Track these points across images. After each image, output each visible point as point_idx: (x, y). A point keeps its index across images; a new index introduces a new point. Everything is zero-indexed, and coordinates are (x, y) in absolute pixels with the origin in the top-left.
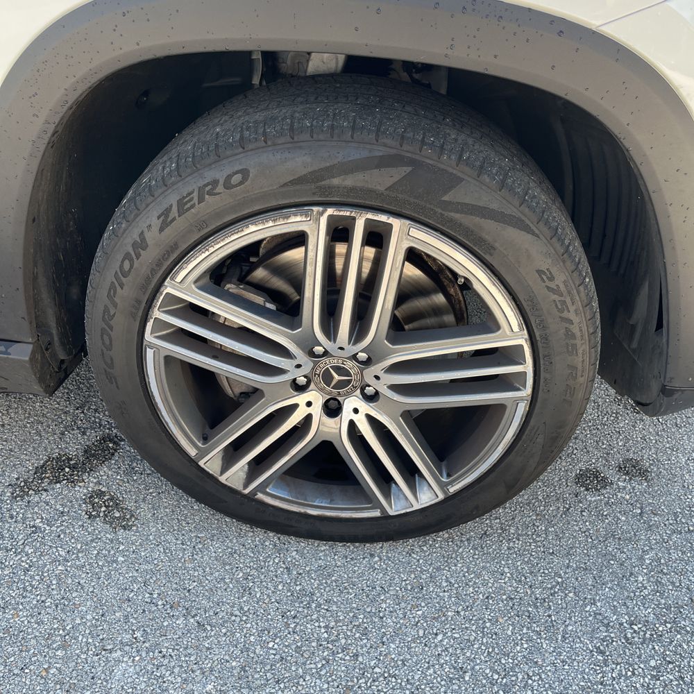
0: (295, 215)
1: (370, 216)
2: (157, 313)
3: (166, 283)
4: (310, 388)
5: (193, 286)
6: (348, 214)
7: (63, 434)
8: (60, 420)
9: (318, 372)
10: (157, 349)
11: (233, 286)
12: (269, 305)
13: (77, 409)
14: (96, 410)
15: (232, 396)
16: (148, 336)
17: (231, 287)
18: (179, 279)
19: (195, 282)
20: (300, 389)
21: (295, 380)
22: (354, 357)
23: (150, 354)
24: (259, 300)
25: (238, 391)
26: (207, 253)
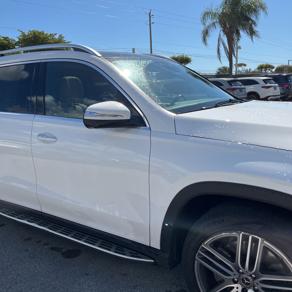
0: (234, 232)
1: (253, 236)
2: (199, 251)
3: (202, 244)
4: (238, 283)
5: (208, 246)
6: (247, 234)
7: (171, 285)
8: (171, 281)
9: (240, 278)
10: (198, 261)
11: (220, 248)
12: (229, 256)
13: (177, 279)
14: (182, 281)
15: (217, 281)
16: (196, 257)
17: (220, 249)
18: (205, 243)
19: (209, 245)
20: (235, 283)
21: (234, 279)
22: (251, 276)
23: (196, 262)
24: (226, 253)
25: (219, 280)
26: (213, 238)
